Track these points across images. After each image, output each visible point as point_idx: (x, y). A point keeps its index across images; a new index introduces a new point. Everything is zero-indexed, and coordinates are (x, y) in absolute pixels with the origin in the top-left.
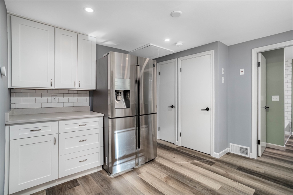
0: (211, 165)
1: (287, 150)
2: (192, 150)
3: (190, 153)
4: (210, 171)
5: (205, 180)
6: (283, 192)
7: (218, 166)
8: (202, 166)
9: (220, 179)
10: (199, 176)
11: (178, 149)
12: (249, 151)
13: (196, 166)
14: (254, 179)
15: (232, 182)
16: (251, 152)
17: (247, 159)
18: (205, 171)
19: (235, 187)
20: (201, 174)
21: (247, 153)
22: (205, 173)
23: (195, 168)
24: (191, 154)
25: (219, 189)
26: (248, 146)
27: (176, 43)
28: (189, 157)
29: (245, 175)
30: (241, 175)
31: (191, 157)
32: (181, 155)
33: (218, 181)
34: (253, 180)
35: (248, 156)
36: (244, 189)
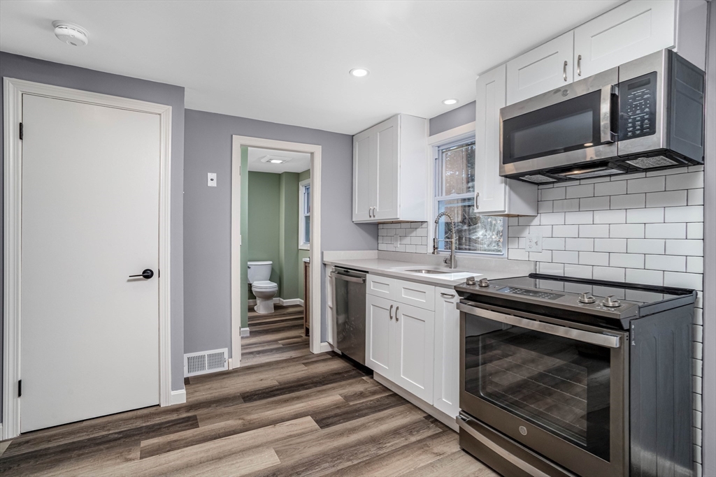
0: (196, 425)
2: (85, 423)
3: (96, 435)
4: (215, 439)
5: (238, 465)
6: (326, 395)
7: (209, 418)
8: (182, 442)
9: (253, 440)
10: (213, 467)
11: (16, 452)
13: (171, 453)
14: (286, 401)
15: (274, 429)
16: (231, 356)
17: (231, 375)
18: (207, 447)
19: (289, 434)
20: (208, 461)
21: (223, 363)
22: (214, 453)
23: (174, 461)
24: (103, 436)
25: (280, 459)
27: (55, 24)
28: (112, 447)
29: (269, 403)
30: (266, 407)
31: (119, 442)
32: (70, 458)
33: (257, 447)
34: (288, 404)
35: (225, 368)
36: (301, 427)
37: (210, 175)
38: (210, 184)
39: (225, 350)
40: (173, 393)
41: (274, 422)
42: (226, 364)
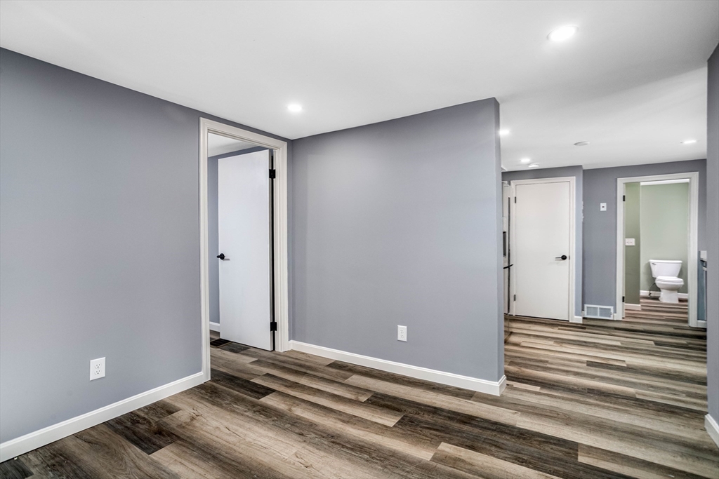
1: (643, 310)
12: (612, 311)
16: (615, 312)
21: (609, 315)
26: (611, 305)
35: (611, 318)
37: (602, 205)
38: (602, 209)
39: (612, 308)
40: (576, 317)
41: (627, 337)
42: (612, 316)
